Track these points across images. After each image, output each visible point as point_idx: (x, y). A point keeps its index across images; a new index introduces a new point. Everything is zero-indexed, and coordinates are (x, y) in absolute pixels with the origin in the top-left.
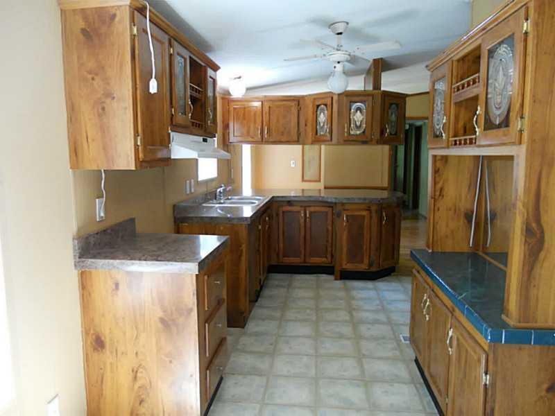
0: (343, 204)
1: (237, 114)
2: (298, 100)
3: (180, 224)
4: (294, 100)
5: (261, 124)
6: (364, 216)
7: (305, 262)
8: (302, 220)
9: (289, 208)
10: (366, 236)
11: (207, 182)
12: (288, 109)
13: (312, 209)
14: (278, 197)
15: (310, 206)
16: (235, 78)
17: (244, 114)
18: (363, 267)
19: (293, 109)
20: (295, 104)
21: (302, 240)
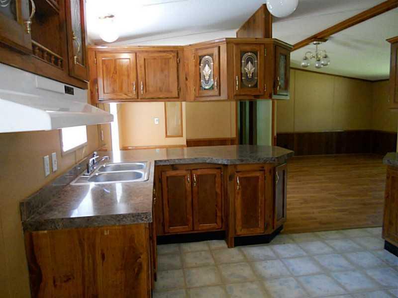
0: (235, 166)
1: (107, 68)
2: (177, 52)
3: (34, 233)
4: (172, 51)
5: (135, 79)
6: (257, 178)
7: (193, 230)
8: (188, 185)
9: (173, 173)
10: (261, 198)
11: (74, 152)
12: (166, 61)
13: (199, 172)
14: (161, 161)
15: (196, 169)
16: (106, 17)
17: (115, 68)
18: (259, 231)
19: (171, 61)
20: (174, 56)
21: (189, 205)
